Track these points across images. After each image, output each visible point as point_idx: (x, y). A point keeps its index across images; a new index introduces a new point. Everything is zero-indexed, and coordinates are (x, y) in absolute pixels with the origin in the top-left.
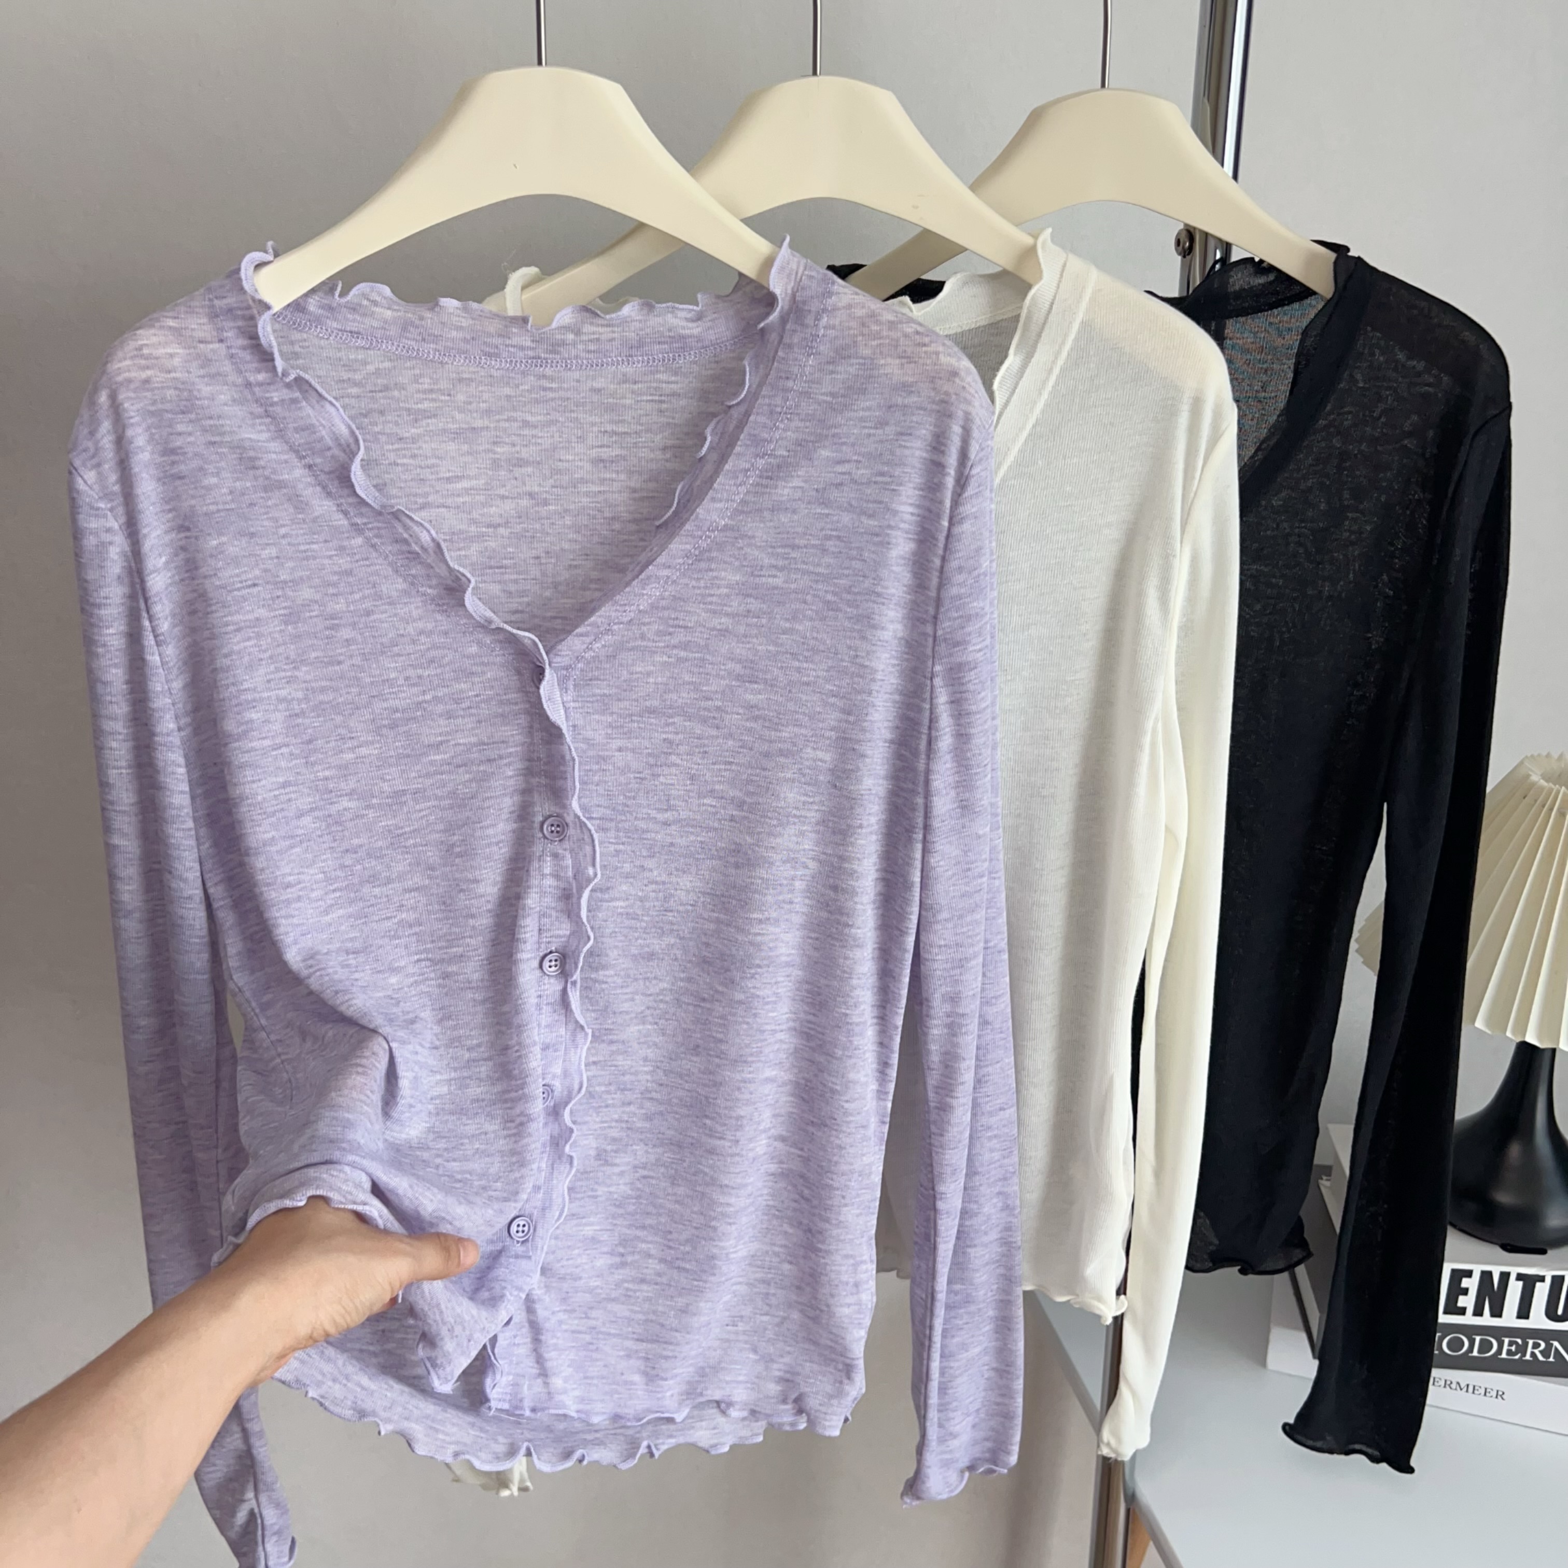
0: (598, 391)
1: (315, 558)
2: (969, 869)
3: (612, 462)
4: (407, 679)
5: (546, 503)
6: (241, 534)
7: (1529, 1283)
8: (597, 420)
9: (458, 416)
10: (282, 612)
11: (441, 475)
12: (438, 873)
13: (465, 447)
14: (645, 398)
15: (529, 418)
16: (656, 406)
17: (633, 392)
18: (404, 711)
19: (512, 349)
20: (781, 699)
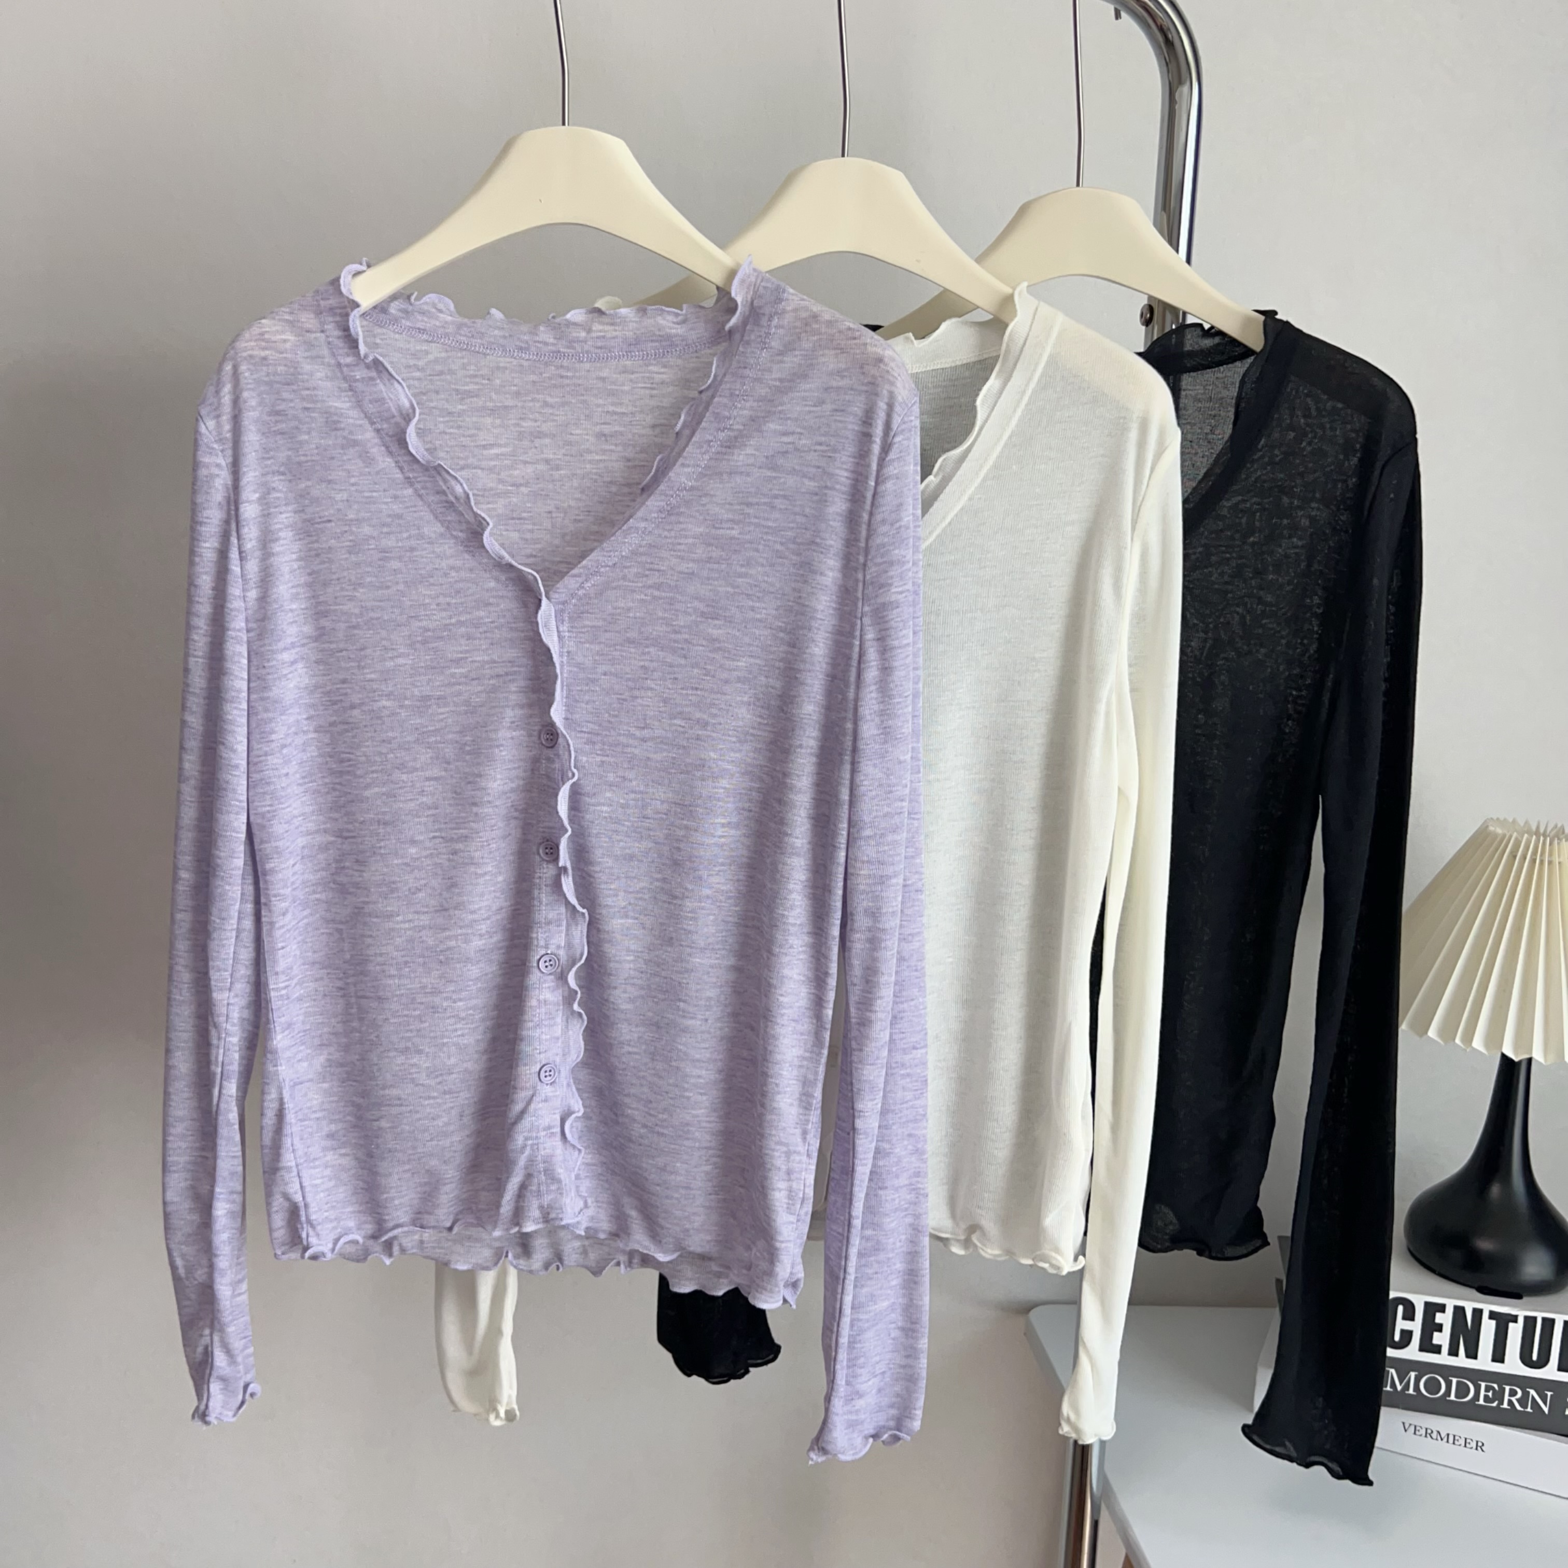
0: (603, 379)
1: (374, 503)
2: (891, 792)
3: (612, 436)
4: (438, 605)
5: (558, 468)
6: (322, 480)
7: (1503, 1322)
8: (601, 402)
9: (494, 396)
10: (348, 544)
11: (478, 443)
12: (452, 766)
13: (498, 422)
14: (640, 385)
15: (549, 399)
16: (647, 392)
17: (631, 381)
18: (434, 631)
19: (539, 345)
20: (737, 634)
